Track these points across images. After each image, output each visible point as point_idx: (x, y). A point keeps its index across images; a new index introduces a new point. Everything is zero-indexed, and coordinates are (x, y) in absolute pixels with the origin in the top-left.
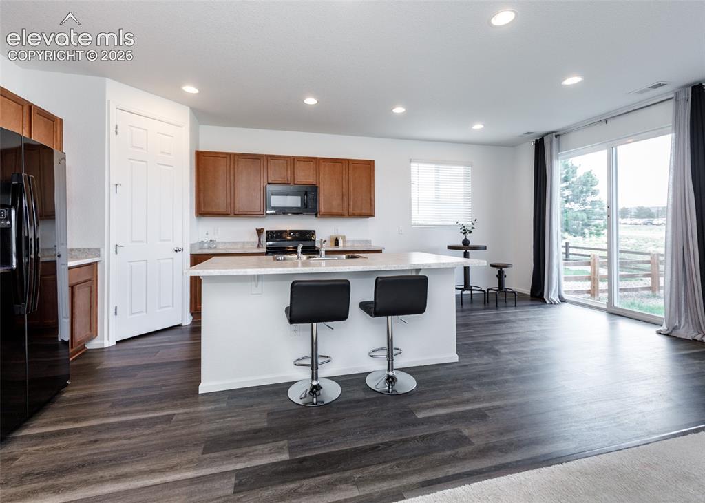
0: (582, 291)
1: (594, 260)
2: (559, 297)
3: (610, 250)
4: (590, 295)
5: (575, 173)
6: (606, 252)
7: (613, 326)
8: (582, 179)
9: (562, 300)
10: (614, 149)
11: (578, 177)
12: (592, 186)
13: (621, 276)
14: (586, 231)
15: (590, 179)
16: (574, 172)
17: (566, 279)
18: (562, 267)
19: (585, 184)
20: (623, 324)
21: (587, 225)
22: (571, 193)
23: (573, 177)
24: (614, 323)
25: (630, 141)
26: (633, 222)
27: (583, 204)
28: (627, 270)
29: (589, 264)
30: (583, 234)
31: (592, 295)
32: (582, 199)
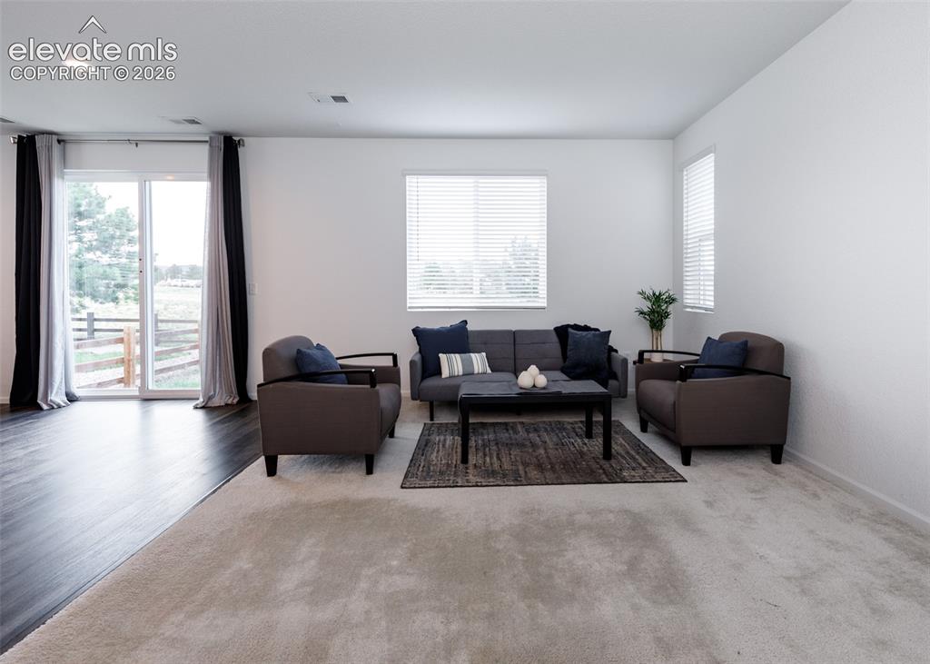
0: (111, 381)
1: (129, 334)
2: (67, 395)
3: (142, 320)
4: (123, 385)
5: (103, 207)
6: (138, 323)
7: (146, 415)
8: (113, 218)
9: (72, 398)
10: (147, 183)
11: (107, 214)
12: (128, 230)
13: (158, 354)
14: (120, 295)
15: (124, 219)
16: (100, 205)
17: (80, 369)
18: (72, 352)
19: (118, 226)
20: (159, 409)
21: (120, 286)
22: (96, 237)
23: (98, 213)
24: (147, 411)
25: (170, 178)
26: (184, 284)
27: (115, 255)
28: (167, 344)
29: (121, 340)
30: (115, 300)
31: (125, 384)
32: (114, 248)
